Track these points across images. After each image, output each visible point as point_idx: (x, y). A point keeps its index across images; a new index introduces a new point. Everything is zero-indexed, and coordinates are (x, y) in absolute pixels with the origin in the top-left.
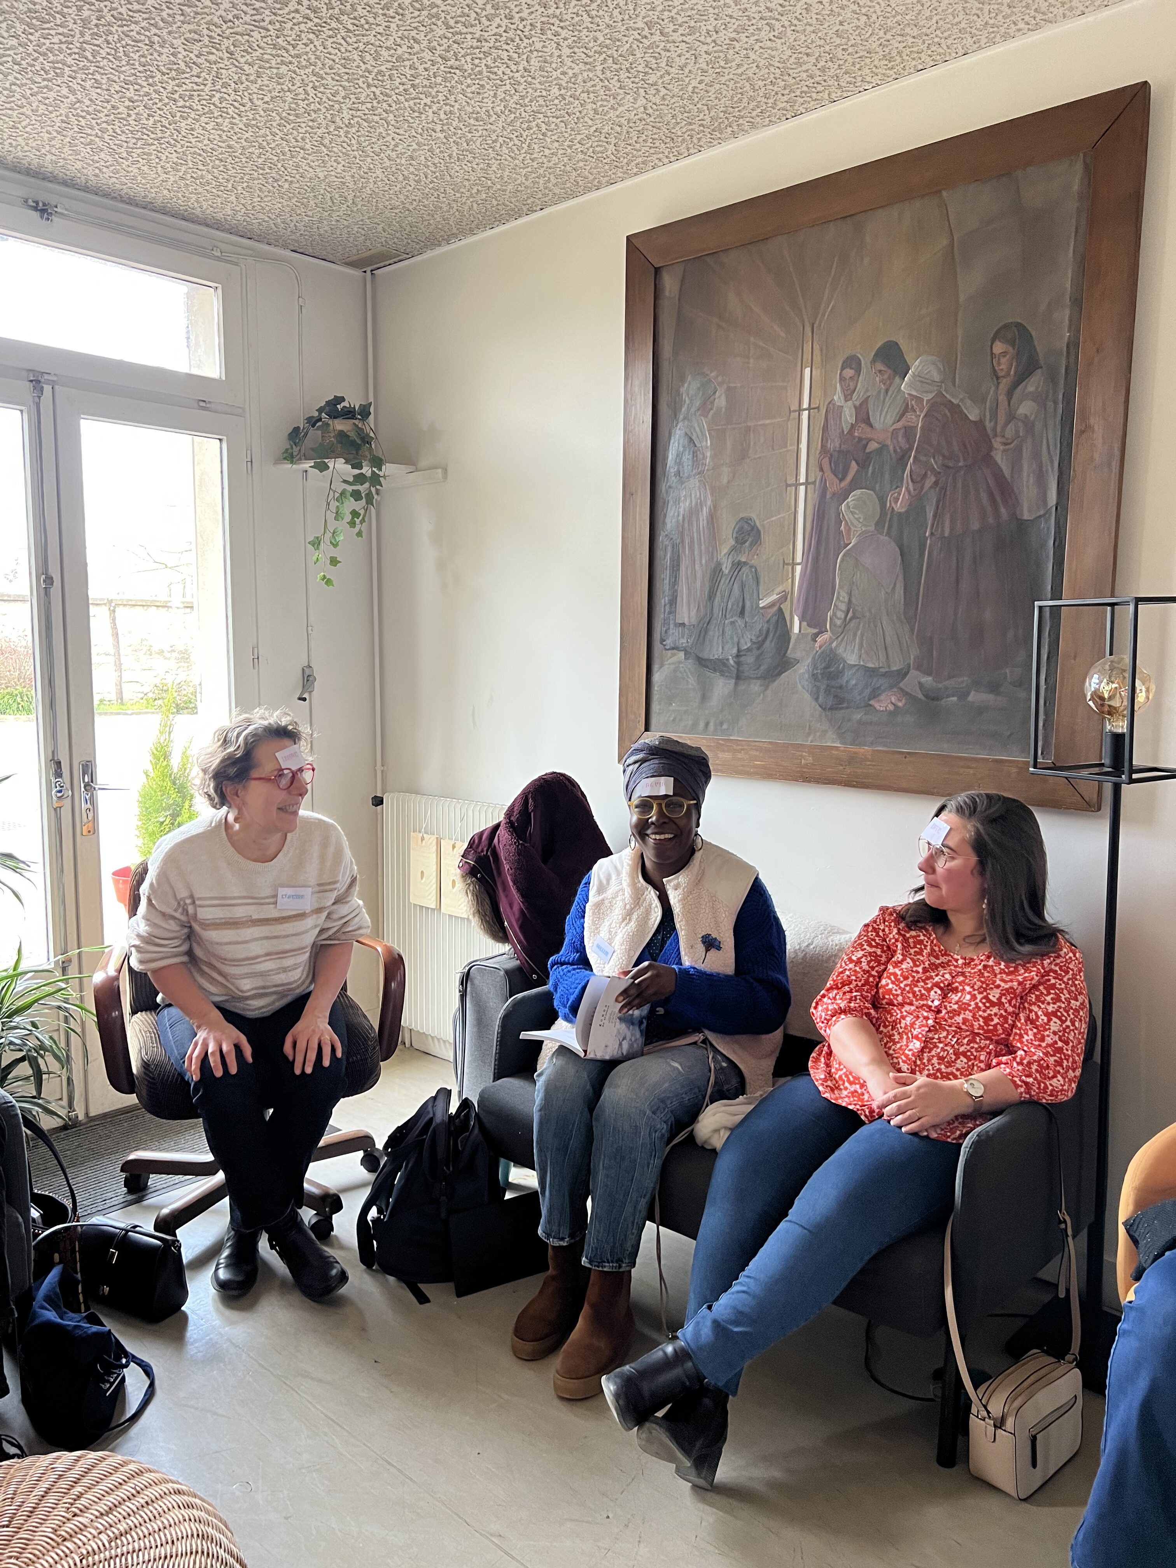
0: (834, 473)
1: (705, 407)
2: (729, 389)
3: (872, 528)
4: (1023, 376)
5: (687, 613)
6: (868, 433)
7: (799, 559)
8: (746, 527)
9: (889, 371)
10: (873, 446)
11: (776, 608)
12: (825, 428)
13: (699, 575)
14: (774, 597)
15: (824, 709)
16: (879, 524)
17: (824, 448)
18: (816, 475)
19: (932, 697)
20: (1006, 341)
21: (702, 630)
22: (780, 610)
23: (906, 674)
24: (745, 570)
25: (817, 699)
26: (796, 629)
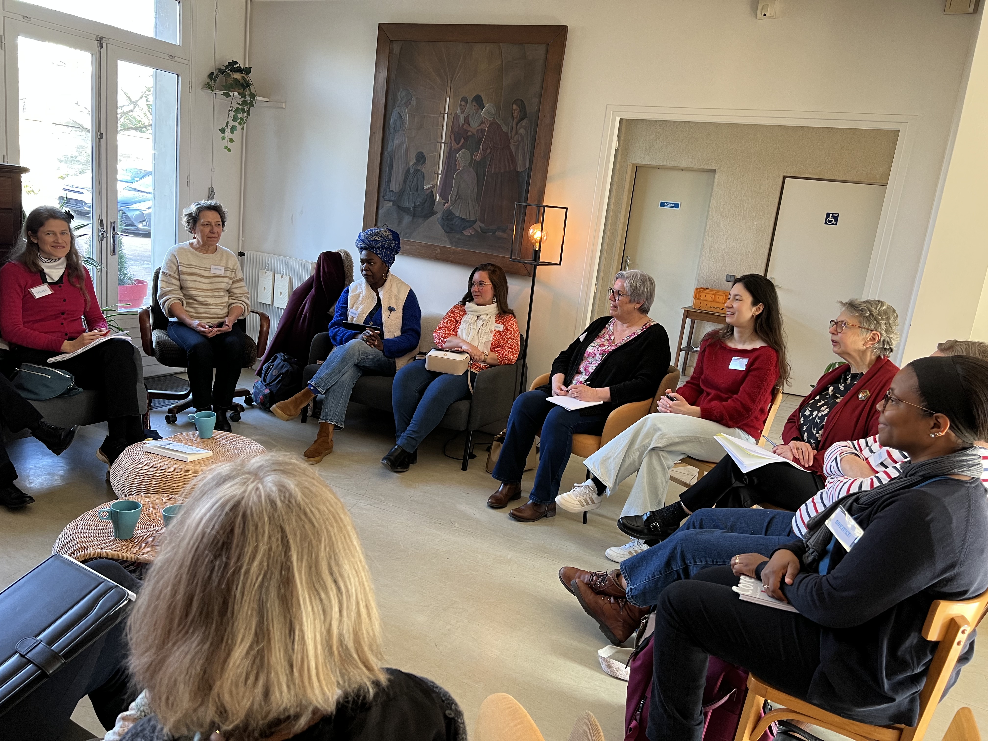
0: (455, 141)
1: (407, 104)
2: (417, 98)
3: (468, 165)
4: (521, 119)
5: (395, 186)
6: (469, 129)
7: (440, 172)
8: (421, 156)
9: (477, 107)
10: (470, 134)
11: (430, 190)
12: (453, 123)
13: (401, 172)
14: (430, 186)
15: (446, 232)
16: (470, 164)
17: (452, 132)
18: (449, 140)
19: (484, 232)
20: (516, 105)
21: (401, 194)
22: (432, 191)
23: (476, 222)
24: (419, 173)
25: (443, 228)
26: (437, 200)
